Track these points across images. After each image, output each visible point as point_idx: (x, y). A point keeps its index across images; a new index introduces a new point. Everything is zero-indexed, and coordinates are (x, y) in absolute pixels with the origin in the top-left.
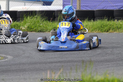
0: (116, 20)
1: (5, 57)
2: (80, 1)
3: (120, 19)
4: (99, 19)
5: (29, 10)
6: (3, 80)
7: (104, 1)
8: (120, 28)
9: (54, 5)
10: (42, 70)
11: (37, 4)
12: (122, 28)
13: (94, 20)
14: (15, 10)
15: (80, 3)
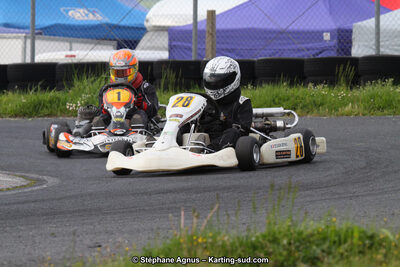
0: (310, 85)
1: (38, 180)
2: (213, 37)
3: (321, 82)
4: (268, 82)
5: (85, 61)
6: (53, 235)
7: (275, 38)
8: (322, 104)
9: (143, 49)
10: (144, 210)
11: (105, 47)
12: (326, 106)
13: (254, 85)
14: (49, 61)
15: (213, 43)
